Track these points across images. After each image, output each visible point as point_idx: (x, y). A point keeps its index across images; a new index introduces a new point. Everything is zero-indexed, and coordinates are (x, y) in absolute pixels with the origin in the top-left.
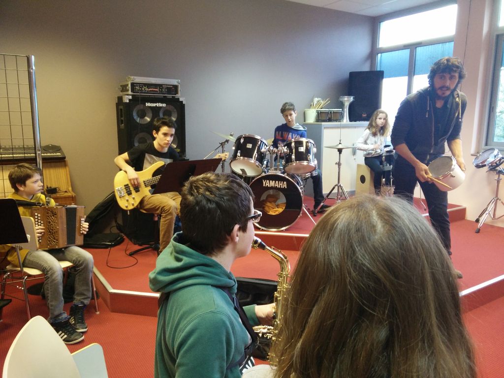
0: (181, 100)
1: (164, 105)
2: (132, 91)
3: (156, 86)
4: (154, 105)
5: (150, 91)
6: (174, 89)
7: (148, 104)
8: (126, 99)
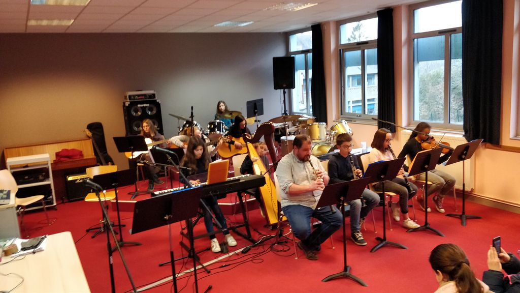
0: (157, 101)
1: (148, 105)
2: (130, 99)
3: (142, 95)
4: (142, 105)
5: (140, 98)
6: (154, 95)
7: (139, 106)
8: (127, 104)
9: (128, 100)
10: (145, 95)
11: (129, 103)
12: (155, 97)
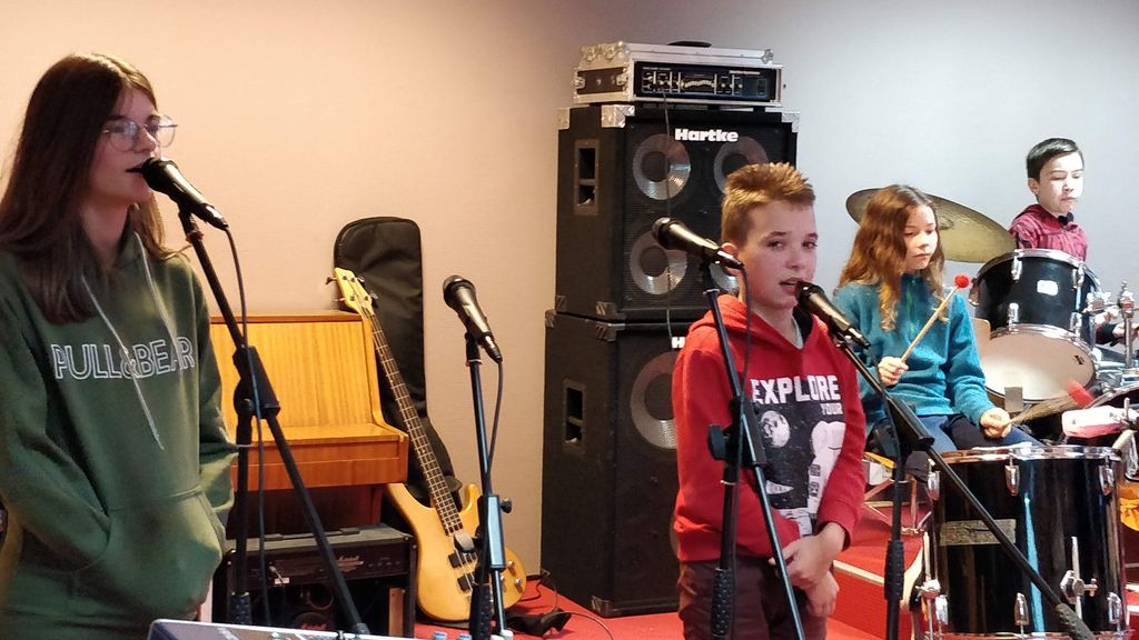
0: (786, 117)
1: (732, 137)
2: (637, 91)
3: (710, 70)
4: (699, 136)
5: (692, 88)
7: (682, 134)
8: (616, 116)
9: (629, 94)
10: (721, 71)
11: (631, 111)
12: (772, 94)
